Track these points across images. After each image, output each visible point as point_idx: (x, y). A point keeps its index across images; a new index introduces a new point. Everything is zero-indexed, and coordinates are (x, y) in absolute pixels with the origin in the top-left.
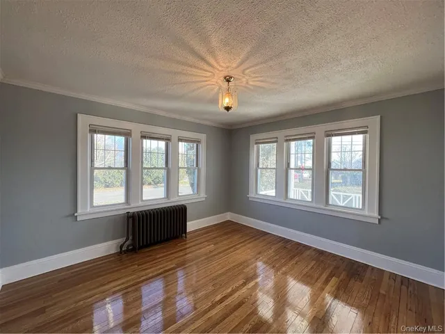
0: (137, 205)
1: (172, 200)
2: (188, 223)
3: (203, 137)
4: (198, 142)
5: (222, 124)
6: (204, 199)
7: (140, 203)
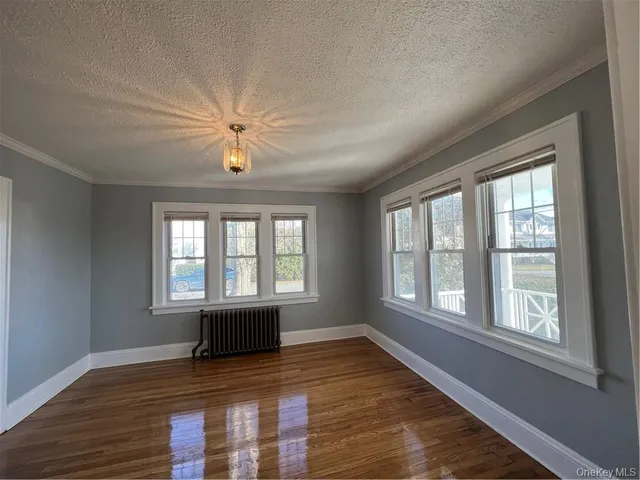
0: (216, 302)
1: (264, 298)
2: (282, 334)
3: (311, 211)
4: (304, 218)
5: (339, 187)
6: (316, 300)
7: (221, 300)
